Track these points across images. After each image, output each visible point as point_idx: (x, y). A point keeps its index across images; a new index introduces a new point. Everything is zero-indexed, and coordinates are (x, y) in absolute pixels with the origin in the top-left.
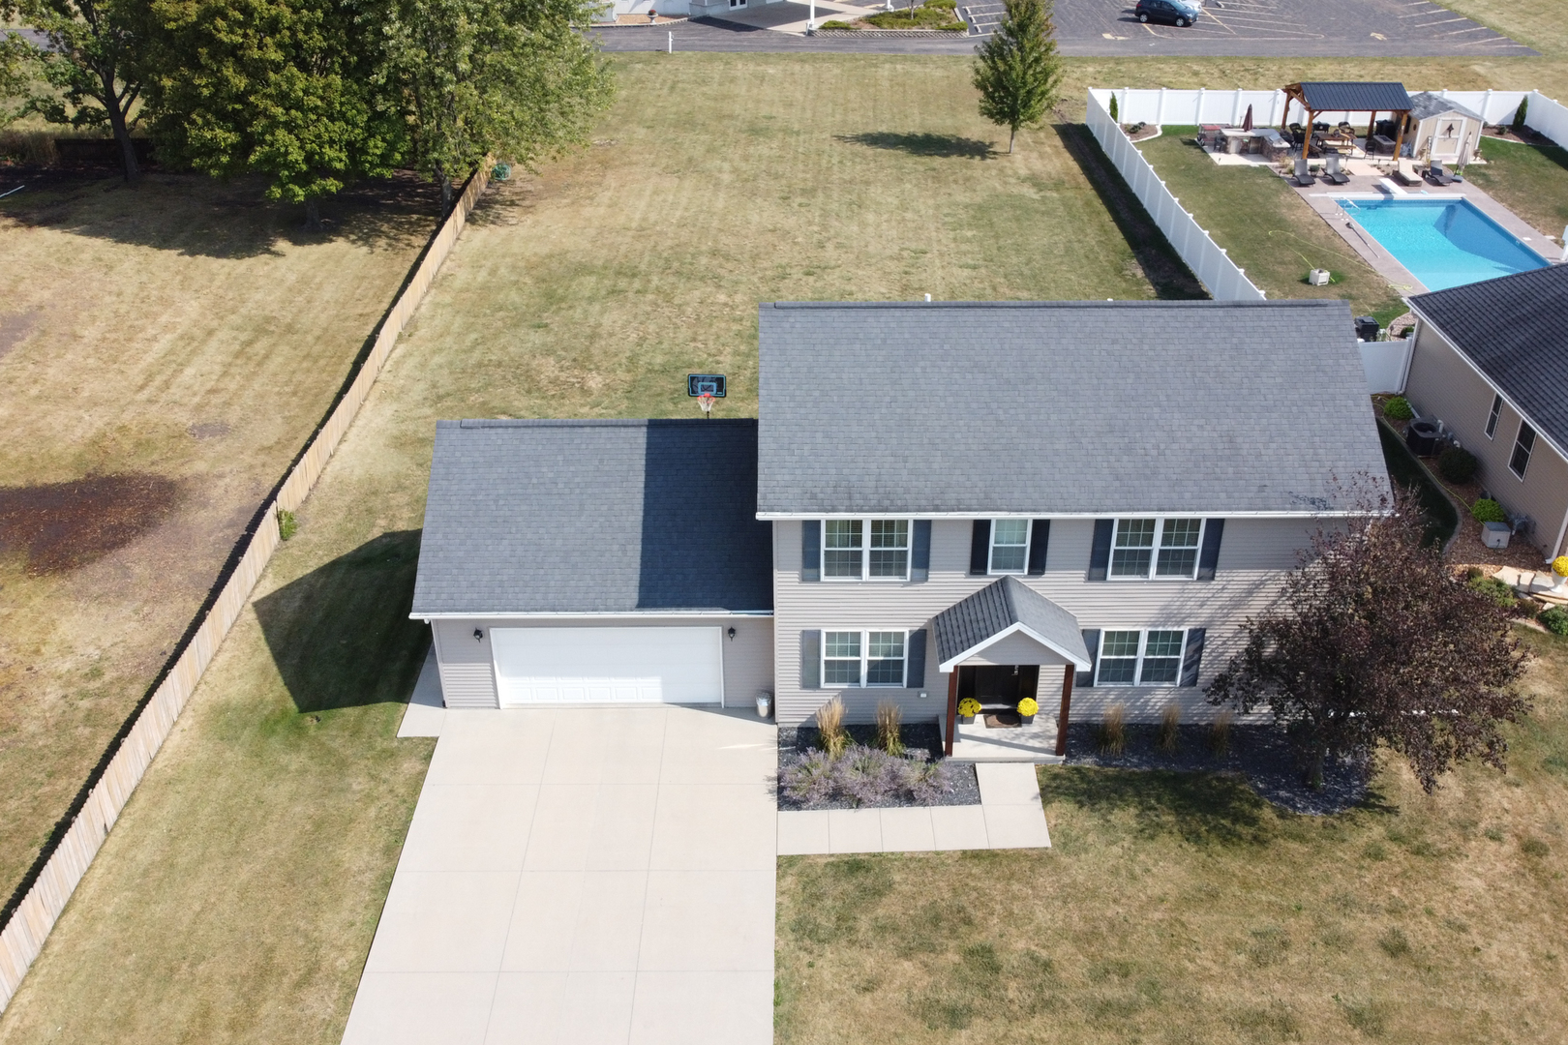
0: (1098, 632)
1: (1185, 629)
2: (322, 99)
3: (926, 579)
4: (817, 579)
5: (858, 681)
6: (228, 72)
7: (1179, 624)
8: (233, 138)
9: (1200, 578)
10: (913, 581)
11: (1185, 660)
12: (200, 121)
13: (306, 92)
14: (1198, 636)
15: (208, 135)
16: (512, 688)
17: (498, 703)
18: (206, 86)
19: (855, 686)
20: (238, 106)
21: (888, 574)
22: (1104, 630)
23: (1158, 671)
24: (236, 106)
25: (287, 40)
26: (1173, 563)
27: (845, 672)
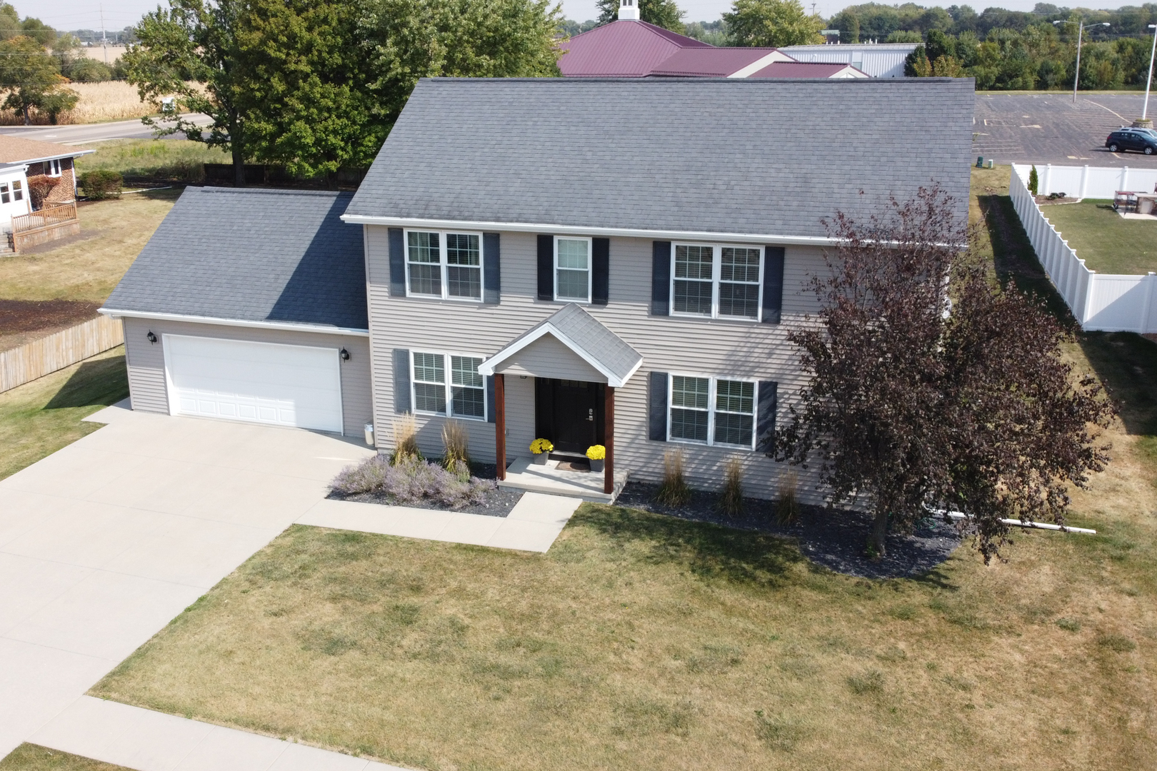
0: (666, 376)
1: (755, 381)
2: (334, 102)
3: (497, 302)
4: (403, 295)
5: (443, 410)
6: (275, 81)
7: (748, 374)
8: (270, 128)
9: (765, 321)
10: (488, 303)
11: (759, 419)
12: (252, 116)
13: (323, 96)
14: (769, 389)
15: (256, 126)
16: (179, 398)
17: (168, 409)
18: (259, 90)
19: (441, 415)
20: (278, 106)
21: (465, 294)
22: (671, 374)
23: (732, 430)
24: (277, 105)
25: (316, 58)
26: (736, 300)
27: (431, 398)
